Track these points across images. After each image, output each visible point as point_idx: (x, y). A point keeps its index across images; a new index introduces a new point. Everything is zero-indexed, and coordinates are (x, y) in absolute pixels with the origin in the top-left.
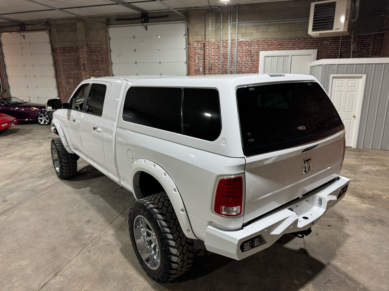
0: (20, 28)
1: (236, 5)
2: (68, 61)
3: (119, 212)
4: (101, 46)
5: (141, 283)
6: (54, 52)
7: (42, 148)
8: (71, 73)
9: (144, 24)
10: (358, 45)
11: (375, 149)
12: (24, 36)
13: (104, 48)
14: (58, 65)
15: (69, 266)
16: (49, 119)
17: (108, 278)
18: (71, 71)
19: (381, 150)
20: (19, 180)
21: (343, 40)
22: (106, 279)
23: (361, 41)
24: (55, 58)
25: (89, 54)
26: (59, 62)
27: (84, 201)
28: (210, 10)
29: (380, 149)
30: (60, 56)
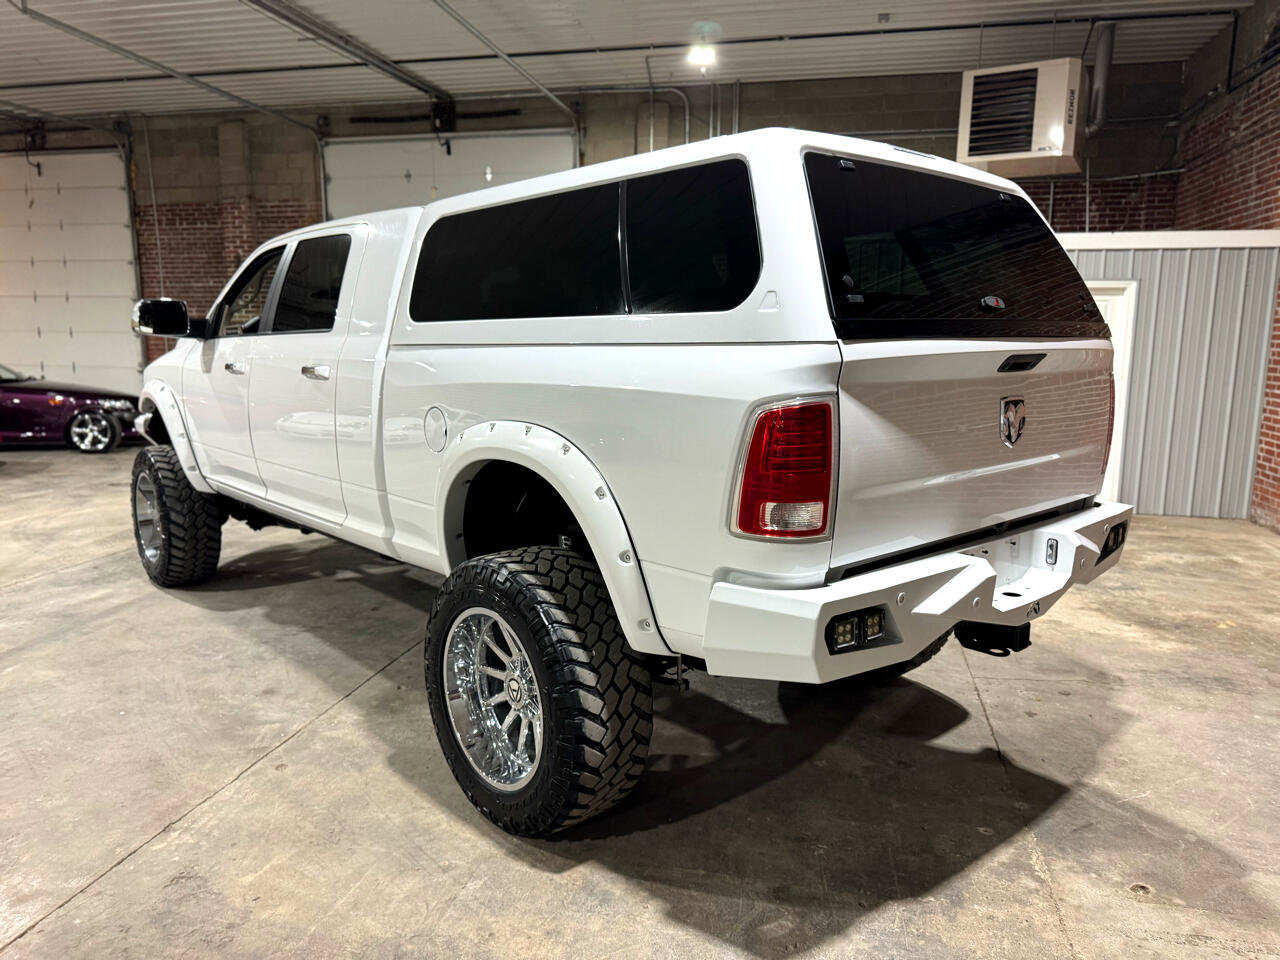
0: (29, 139)
1: (732, 85)
2: (184, 249)
3: (371, 667)
4: (298, 200)
5: (467, 845)
6: (138, 219)
7: (89, 510)
8: (192, 287)
9: (441, 135)
10: (1105, 210)
11: (1176, 516)
12: (38, 166)
13: (308, 208)
14: (150, 261)
15: (211, 806)
16: (109, 435)
17: (354, 833)
18: (192, 280)
19: (1192, 516)
20: (14, 591)
21: (1059, 196)
22: (345, 836)
23: (1112, 197)
24: (141, 237)
25: (258, 228)
26: (154, 252)
27: (247, 642)
28: (651, 98)
29: (1188, 514)
30: (157, 232)
